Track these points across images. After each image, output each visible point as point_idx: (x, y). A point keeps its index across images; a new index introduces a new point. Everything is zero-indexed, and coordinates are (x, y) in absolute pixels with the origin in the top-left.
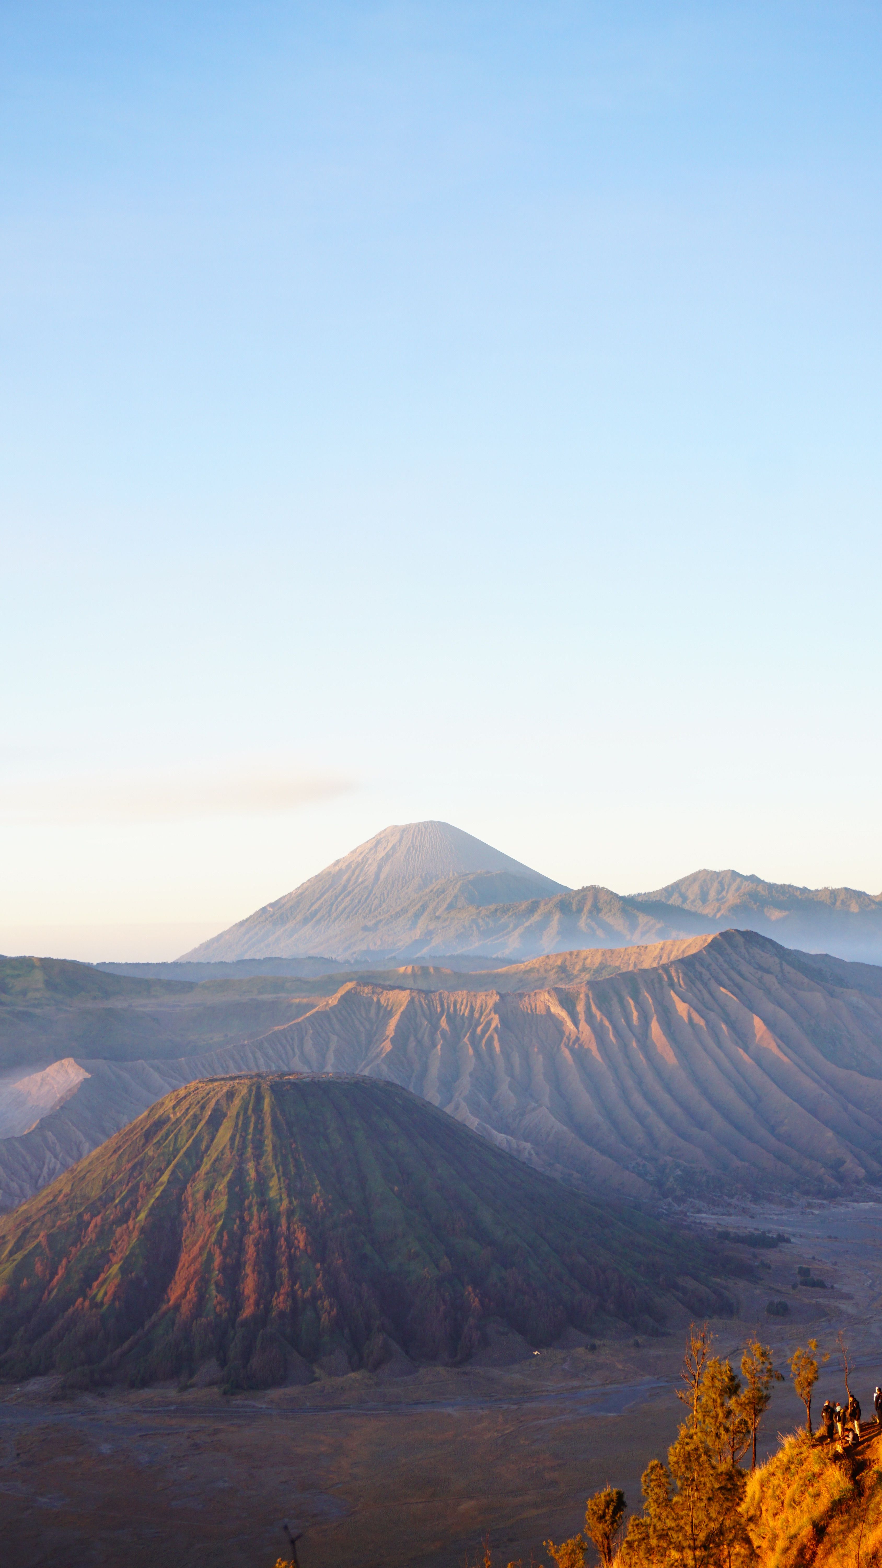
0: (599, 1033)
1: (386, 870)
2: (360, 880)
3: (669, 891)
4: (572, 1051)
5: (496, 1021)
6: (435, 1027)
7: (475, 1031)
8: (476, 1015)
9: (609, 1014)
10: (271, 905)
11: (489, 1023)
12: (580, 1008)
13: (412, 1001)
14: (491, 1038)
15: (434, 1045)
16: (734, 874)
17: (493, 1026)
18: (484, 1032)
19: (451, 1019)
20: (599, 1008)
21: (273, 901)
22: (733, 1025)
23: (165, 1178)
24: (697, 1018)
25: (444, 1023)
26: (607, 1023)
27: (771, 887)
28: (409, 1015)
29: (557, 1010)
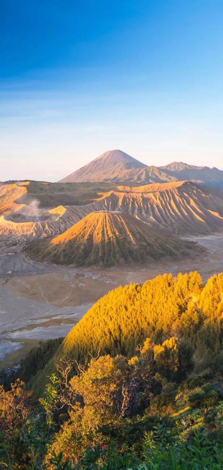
0: (161, 202)
1: (107, 160)
2: (102, 162)
3: (167, 166)
4: (156, 205)
5: (141, 199)
6: (129, 200)
7: (137, 201)
8: (137, 198)
9: (163, 198)
10: (83, 168)
11: (140, 200)
12: (157, 197)
13: (125, 195)
14: (140, 203)
15: (129, 203)
16: (182, 163)
17: (141, 200)
18: (139, 201)
19: (133, 199)
20: (161, 197)
21: (83, 166)
22: (187, 201)
23: (90, 231)
24: (180, 199)
25: (131, 200)
26: (162, 200)
27: (189, 166)
28: (125, 198)
29: (153, 197)
